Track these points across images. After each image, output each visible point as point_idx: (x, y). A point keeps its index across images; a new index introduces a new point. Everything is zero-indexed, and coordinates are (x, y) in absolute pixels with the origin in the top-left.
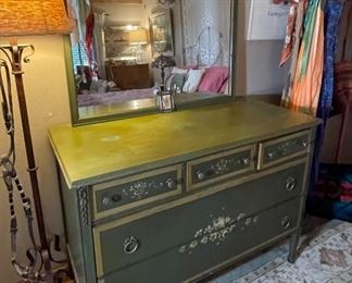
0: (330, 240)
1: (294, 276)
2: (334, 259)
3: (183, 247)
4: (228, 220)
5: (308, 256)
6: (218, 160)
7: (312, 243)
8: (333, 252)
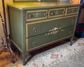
0: (81, 41)
1: (72, 48)
2: (82, 45)
3: (46, 34)
4: (57, 28)
5: (75, 44)
6: (56, 10)
7: (76, 42)
8: (81, 44)
